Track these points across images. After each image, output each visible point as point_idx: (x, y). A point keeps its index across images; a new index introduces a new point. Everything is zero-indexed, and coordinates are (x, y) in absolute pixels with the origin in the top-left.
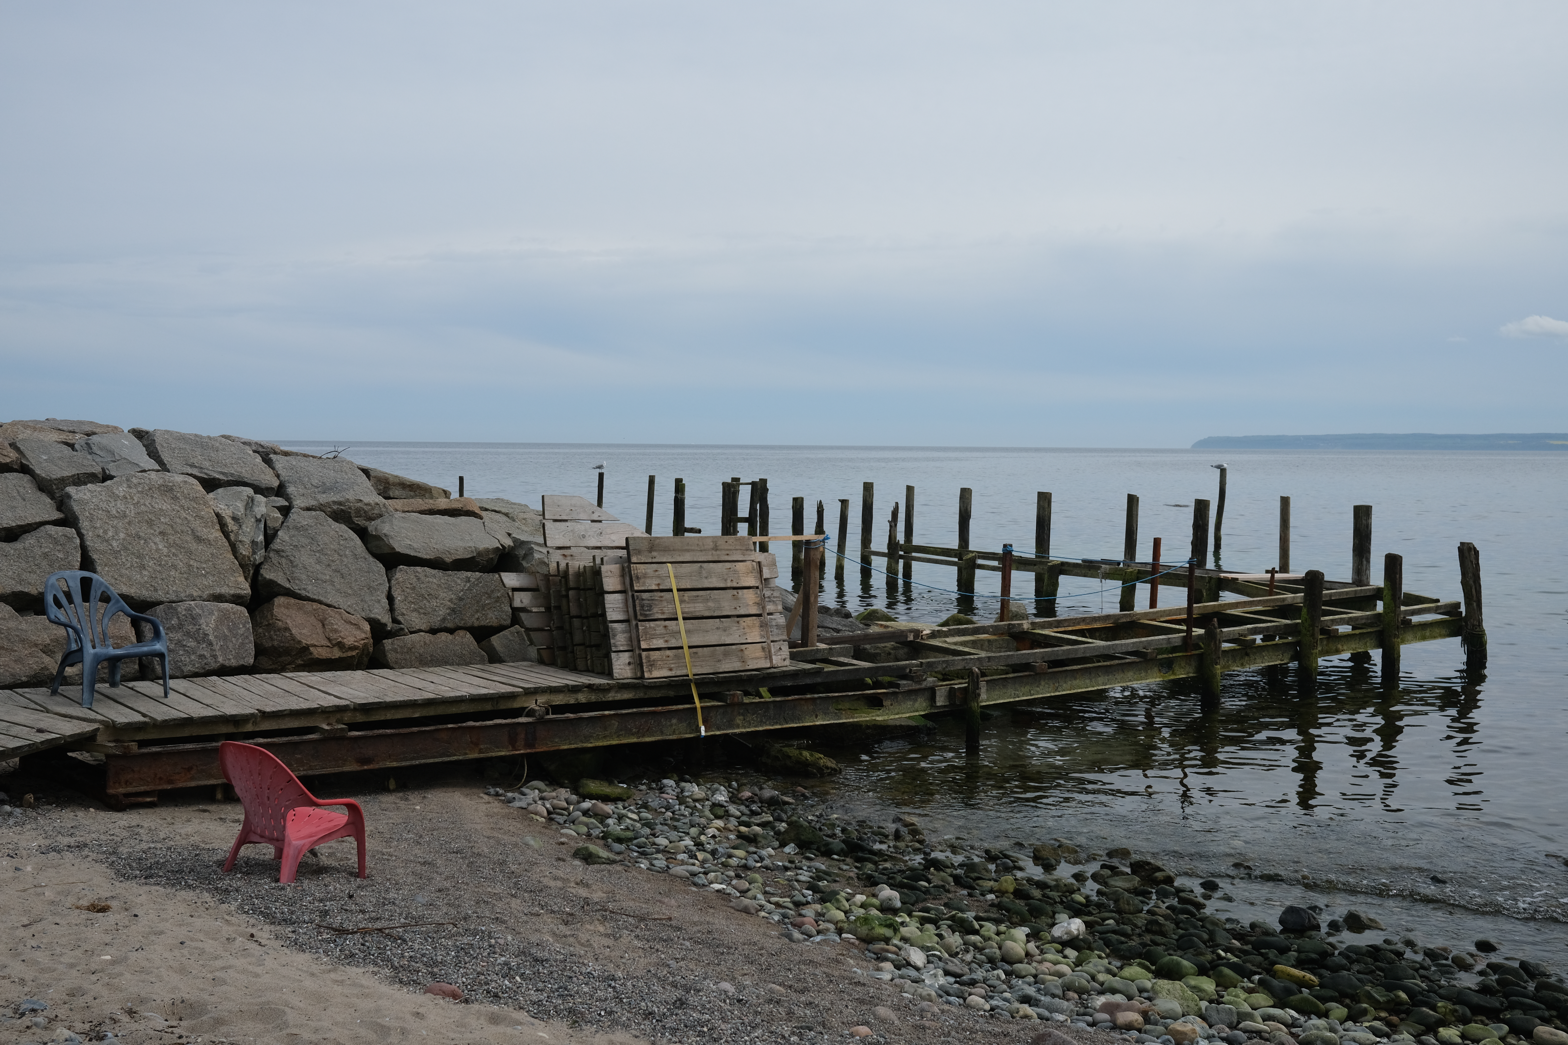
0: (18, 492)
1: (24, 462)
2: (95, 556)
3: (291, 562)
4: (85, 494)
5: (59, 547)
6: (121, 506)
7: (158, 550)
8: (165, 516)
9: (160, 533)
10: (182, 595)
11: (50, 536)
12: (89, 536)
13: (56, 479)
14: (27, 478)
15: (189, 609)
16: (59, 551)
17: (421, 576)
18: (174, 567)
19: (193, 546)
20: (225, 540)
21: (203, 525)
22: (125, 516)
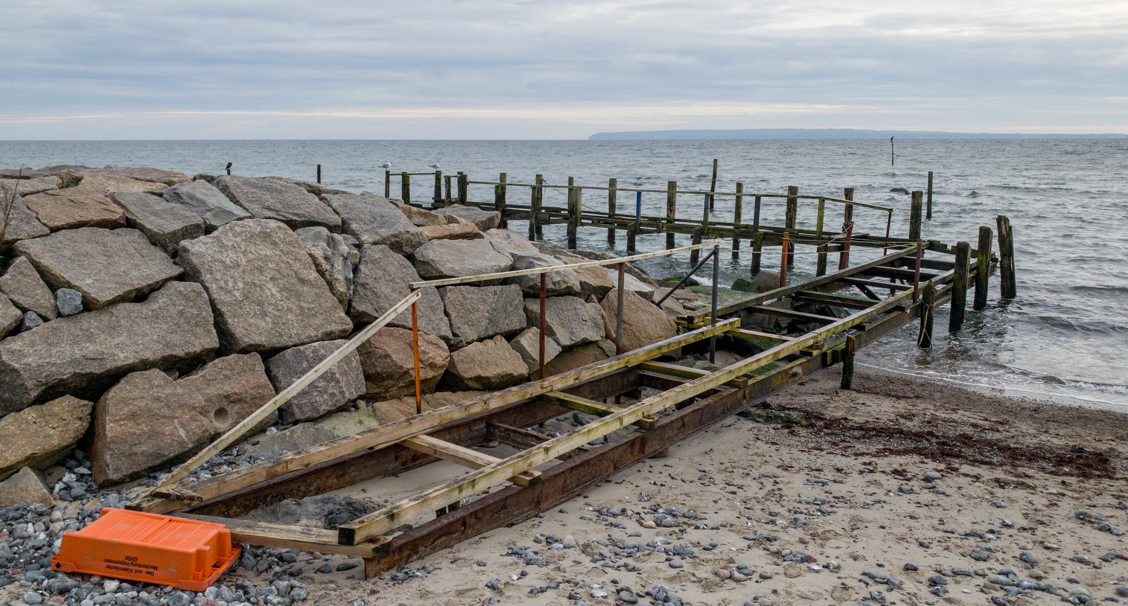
0: (135, 249)
1: (130, 217)
2: (224, 309)
3: (375, 293)
4: (200, 247)
5: (191, 304)
6: (232, 255)
7: (273, 295)
8: (271, 262)
9: (271, 278)
10: (303, 337)
11: (181, 293)
12: (213, 287)
13: (169, 234)
14: (137, 232)
15: (315, 351)
16: (191, 307)
17: (465, 293)
18: (290, 310)
19: (299, 287)
20: (322, 279)
21: (302, 267)
22: (239, 265)
